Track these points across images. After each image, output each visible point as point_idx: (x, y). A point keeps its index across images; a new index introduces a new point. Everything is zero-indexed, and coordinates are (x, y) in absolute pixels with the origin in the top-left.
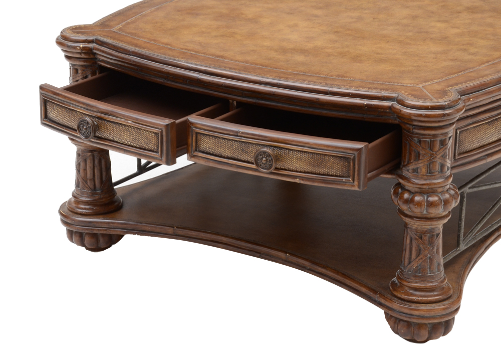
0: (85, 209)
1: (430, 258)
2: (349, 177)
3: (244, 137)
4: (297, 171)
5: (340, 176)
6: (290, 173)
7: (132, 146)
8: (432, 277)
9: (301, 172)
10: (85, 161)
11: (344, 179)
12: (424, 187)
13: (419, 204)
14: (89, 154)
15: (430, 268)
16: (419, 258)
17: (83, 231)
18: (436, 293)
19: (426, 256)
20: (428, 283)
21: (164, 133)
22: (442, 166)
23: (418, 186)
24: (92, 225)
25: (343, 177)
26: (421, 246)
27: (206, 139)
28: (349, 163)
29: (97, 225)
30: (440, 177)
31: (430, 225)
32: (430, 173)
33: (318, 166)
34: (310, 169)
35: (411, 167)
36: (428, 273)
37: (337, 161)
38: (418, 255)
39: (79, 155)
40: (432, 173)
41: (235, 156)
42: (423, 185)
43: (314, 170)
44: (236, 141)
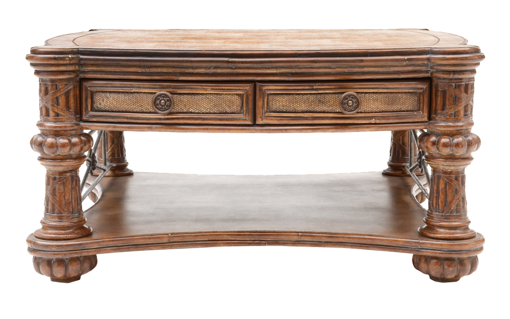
3: (321, 89)
44: (312, 94)
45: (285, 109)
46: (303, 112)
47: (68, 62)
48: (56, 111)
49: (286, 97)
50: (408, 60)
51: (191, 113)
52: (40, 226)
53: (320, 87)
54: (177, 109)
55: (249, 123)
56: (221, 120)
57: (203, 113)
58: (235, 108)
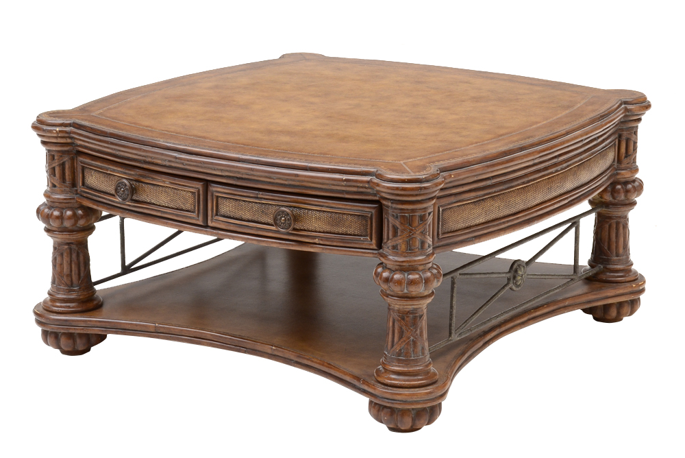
1: (413, 340)
2: (366, 236)
3: (264, 199)
4: (316, 232)
5: (358, 235)
6: (309, 233)
7: (169, 208)
8: (415, 361)
9: (320, 232)
10: (62, 255)
11: (362, 238)
12: (404, 264)
13: (399, 282)
14: (66, 247)
15: (413, 351)
16: (402, 340)
17: (59, 331)
19: (409, 338)
20: (412, 366)
21: (201, 192)
22: (423, 243)
25: (361, 236)
26: (404, 328)
27: (227, 203)
28: (367, 221)
33: (337, 225)
34: (328, 228)
36: (411, 357)
37: (355, 219)
38: (400, 338)
39: (55, 248)
40: (412, 250)
41: (255, 218)
42: (403, 262)
43: (332, 230)
44: (256, 203)
45: (232, 215)
46: (248, 221)
49: (233, 203)
50: (346, 180)
51: (154, 204)
53: (263, 197)
54: (143, 197)
55: (201, 223)
56: (177, 215)
57: (163, 206)
58: (188, 206)
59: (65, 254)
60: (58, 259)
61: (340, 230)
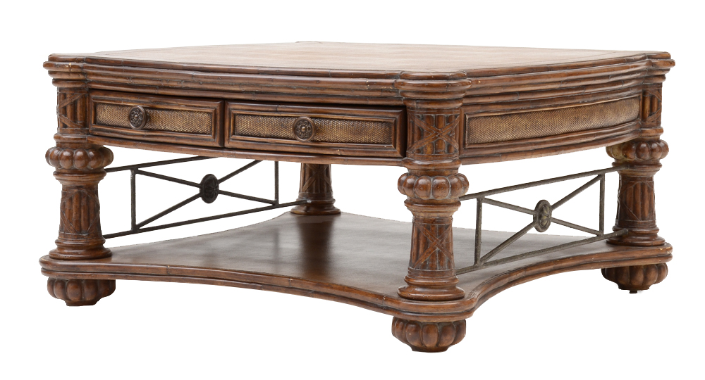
0: (69, 254)
1: (439, 251)
2: (391, 143)
3: (284, 112)
4: (337, 142)
5: (381, 144)
6: (331, 144)
7: (184, 132)
8: (442, 274)
9: (341, 142)
10: (71, 200)
11: (385, 146)
12: (430, 168)
13: (425, 187)
14: (76, 190)
15: (439, 263)
16: (427, 251)
17: (66, 278)
18: (446, 291)
19: (434, 249)
20: (437, 279)
21: (218, 111)
22: (449, 147)
23: (423, 167)
24: (75, 269)
25: (385, 144)
26: (429, 238)
27: (244, 119)
28: (390, 128)
29: (82, 270)
30: (447, 159)
31: (437, 212)
32: (436, 154)
33: (359, 134)
34: (350, 138)
35: (415, 147)
36: (436, 269)
37: (378, 126)
38: (425, 248)
39: (64, 194)
40: (438, 153)
41: (274, 133)
42: (428, 165)
43: (355, 139)
44: (275, 117)
45: (250, 132)
46: (267, 137)
47: (67, 70)
48: (63, 121)
49: (251, 119)
50: (369, 83)
51: (169, 131)
52: (55, 247)
53: (283, 110)
54: (156, 126)
55: (218, 145)
56: (192, 139)
57: (178, 132)
58: (205, 128)
59: (74, 200)
60: (67, 204)
61: (363, 139)
